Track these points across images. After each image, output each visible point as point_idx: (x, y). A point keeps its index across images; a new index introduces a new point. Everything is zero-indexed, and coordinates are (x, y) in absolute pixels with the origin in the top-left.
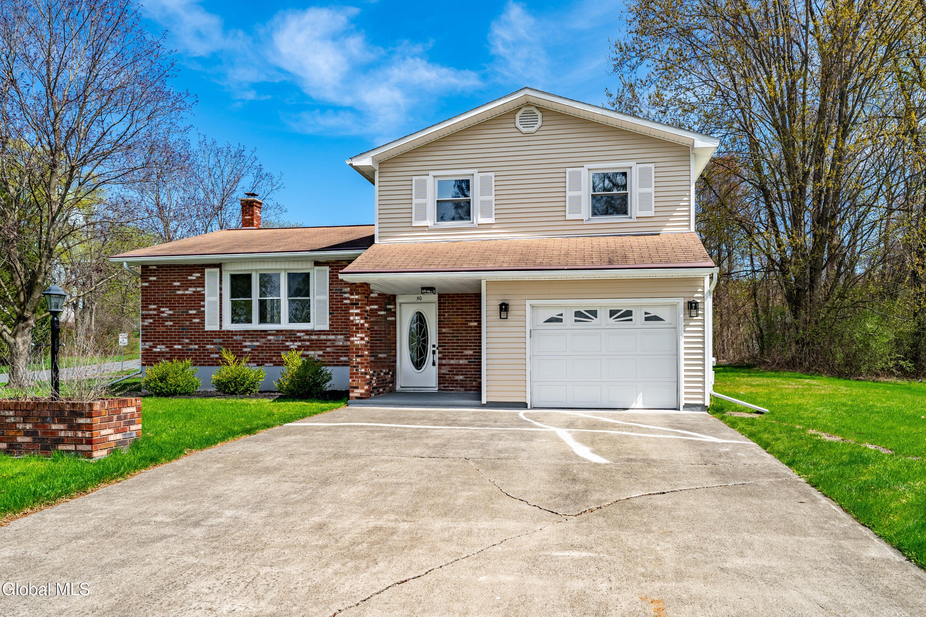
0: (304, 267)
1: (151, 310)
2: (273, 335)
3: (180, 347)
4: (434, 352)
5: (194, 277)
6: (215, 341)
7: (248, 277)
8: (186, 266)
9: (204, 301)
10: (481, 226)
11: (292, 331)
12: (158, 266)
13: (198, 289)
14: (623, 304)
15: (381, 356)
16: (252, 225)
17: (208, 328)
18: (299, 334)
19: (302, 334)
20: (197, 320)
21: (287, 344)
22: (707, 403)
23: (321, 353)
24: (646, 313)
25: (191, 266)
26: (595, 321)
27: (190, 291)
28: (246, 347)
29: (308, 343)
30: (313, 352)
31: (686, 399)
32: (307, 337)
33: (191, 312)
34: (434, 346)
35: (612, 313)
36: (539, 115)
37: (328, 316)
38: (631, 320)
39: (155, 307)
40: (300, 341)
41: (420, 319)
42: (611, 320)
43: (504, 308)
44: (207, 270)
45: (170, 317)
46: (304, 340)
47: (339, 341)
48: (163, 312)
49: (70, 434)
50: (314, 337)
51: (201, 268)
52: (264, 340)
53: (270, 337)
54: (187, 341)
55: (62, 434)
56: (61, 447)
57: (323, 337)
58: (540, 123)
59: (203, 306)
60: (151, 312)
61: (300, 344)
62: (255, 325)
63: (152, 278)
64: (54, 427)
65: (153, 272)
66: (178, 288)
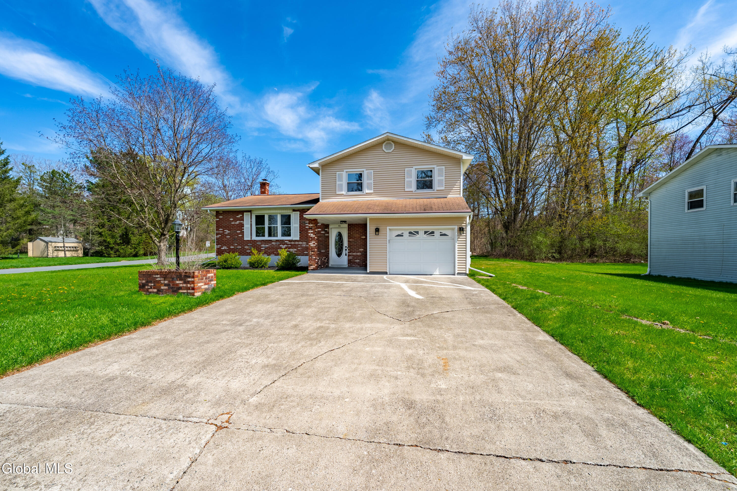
0: (288, 212)
1: (220, 231)
2: (274, 242)
3: (233, 247)
4: (346, 250)
5: (239, 216)
6: (249, 244)
7: (263, 216)
8: (236, 211)
9: (243, 227)
10: (367, 194)
11: (282, 240)
12: (223, 212)
13: (241, 222)
14: (430, 228)
15: (322, 251)
16: (265, 193)
17: (245, 239)
18: (286, 242)
19: (288, 242)
20: (241, 236)
21: (281, 246)
22: (468, 272)
23: (296, 250)
24: (441, 233)
25: (238, 211)
26: (418, 236)
27: (238, 222)
28: (262, 247)
29: (290, 246)
30: (292, 250)
31: (458, 270)
32: (290, 243)
33: (238, 232)
34: (346, 247)
35: (425, 232)
36: (393, 144)
37: (299, 234)
38: (434, 236)
39: (222, 229)
40: (286, 245)
41: (340, 235)
42: (425, 236)
43: (377, 230)
44: (245, 213)
45: (228, 234)
46: (288, 244)
47: (304, 244)
48: (225, 232)
49: (185, 285)
50: (292, 243)
51: (242, 212)
52: (270, 244)
53: (273, 243)
54: (236, 244)
55: (181, 285)
56: (181, 291)
57: (297, 243)
58: (393, 148)
59: (243, 229)
60: (220, 232)
61: (286, 246)
62: (266, 238)
63: (220, 217)
64: (177, 282)
65: (221, 214)
66: (232, 221)
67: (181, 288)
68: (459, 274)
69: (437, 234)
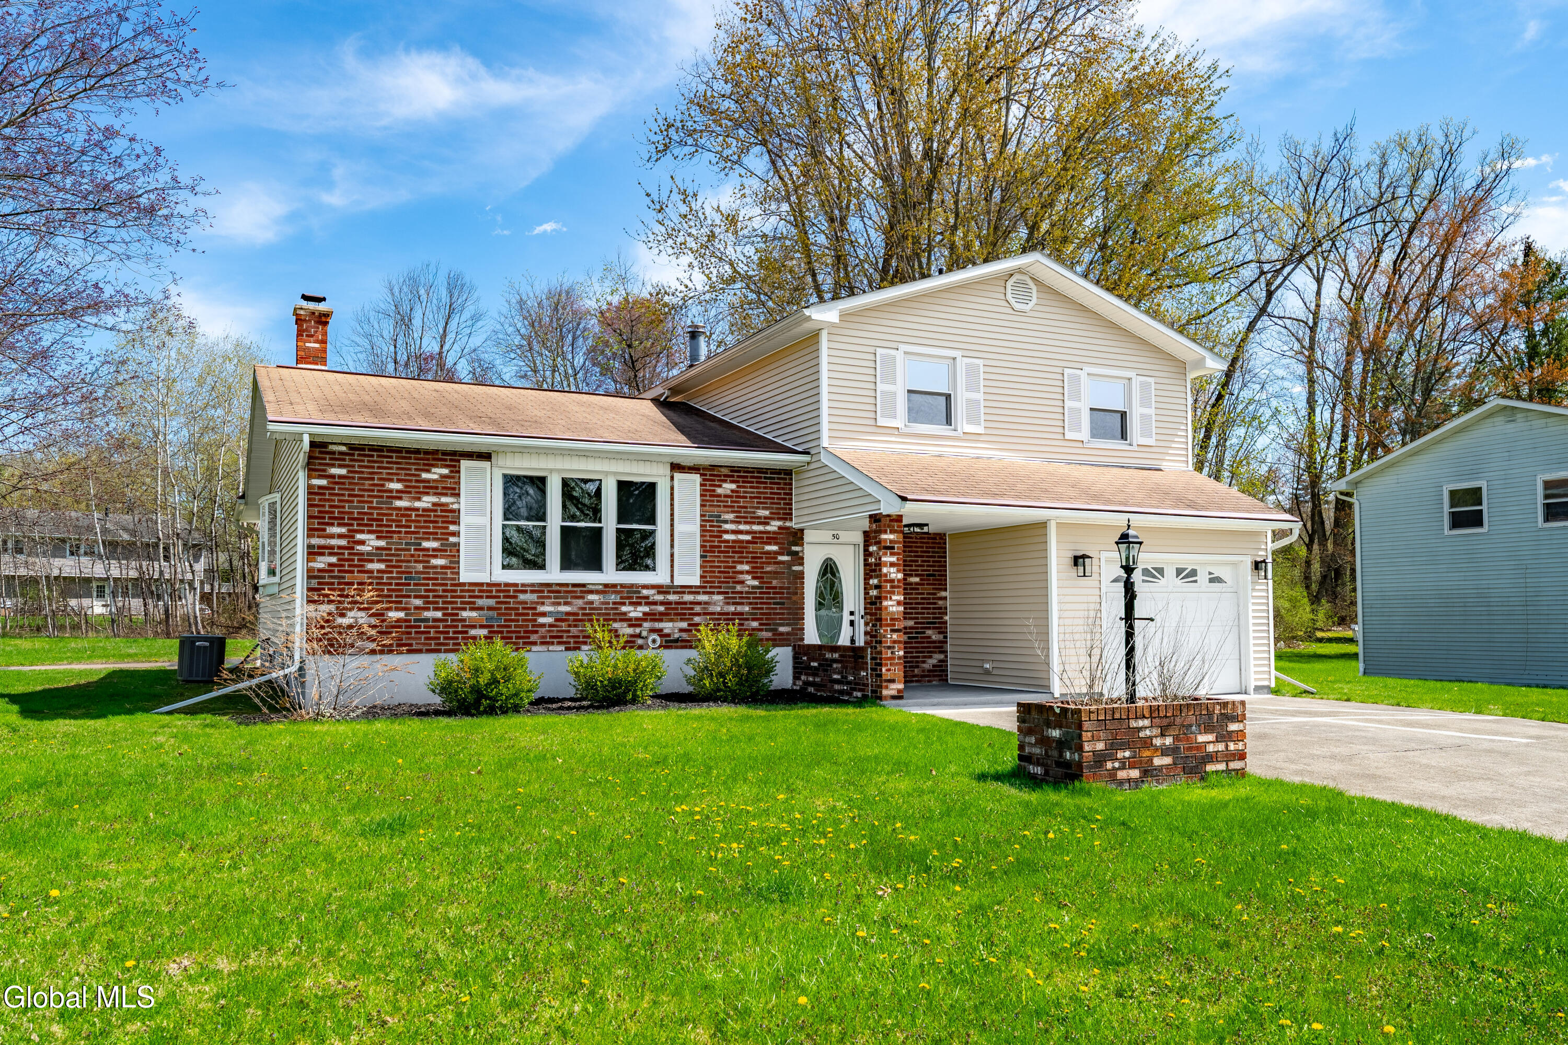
0: (654, 472)
1: (332, 536)
2: (597, 592)
3: (401, 615)
4: (852, 623)
5: (437, 473)
6: (480, 602)
7: (539, 483)
8: (417, 451)
9: (456, 522)
10: (968, 436)
11: (632, 586)
12: (352, 447)
13: (444, 500)
14: (1188, 561)
15: (782, 629)
17: (465, 576)
18: (645, 592)
19: (652, 592)
20: (441, 562)
21: (624, 609)
22: (1273, 685)
23: (684, 625)
24: (1210, 573)
25: (427, 452)
26: (1163, 581)
27: (427, 501)
28: (544, 614)
29: (661, 608)
30: (670, 625)
31: (1256, 680)
32: (660, 598)
33: (426, 544)
34: (852, 613)
35: (1179, 571)
36: (1034, 288)
37: (698, 562)
38: (1195, 581)
39: (343, 530)
40: (647, 604)
41: (829, 570)
42: (1178, 582)
44: (465, 464)
45: (378, 553)
46: (655, 603)
47: (715, 604)
48: (362, 543)
50: (672, 598)
51: (449, 457)
52: (580, 602)
53: (591, 597)
54: (418, 602)
56: (1210, 768)
57: (688, 598)
58: (1034, 300)
59: (456, 534)
60: (334, 542)
61: (646, 609)
62: (554, 573)
63: (335, 471)
64: (1201, 738)
65: (337, 459)
66: (399, 494)
67: (1212, 758)
68: (1258, 689)
69: (1203, 577)
